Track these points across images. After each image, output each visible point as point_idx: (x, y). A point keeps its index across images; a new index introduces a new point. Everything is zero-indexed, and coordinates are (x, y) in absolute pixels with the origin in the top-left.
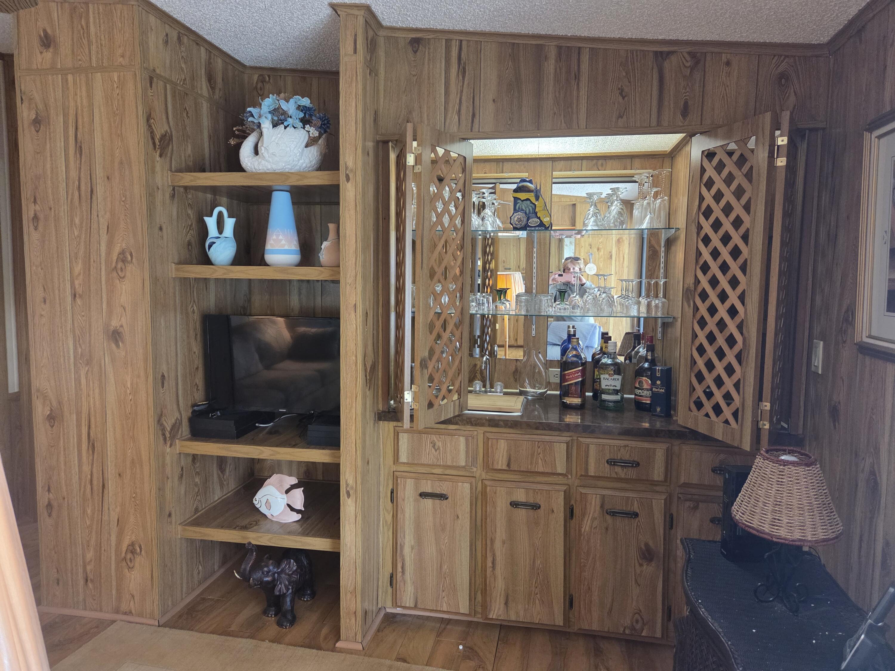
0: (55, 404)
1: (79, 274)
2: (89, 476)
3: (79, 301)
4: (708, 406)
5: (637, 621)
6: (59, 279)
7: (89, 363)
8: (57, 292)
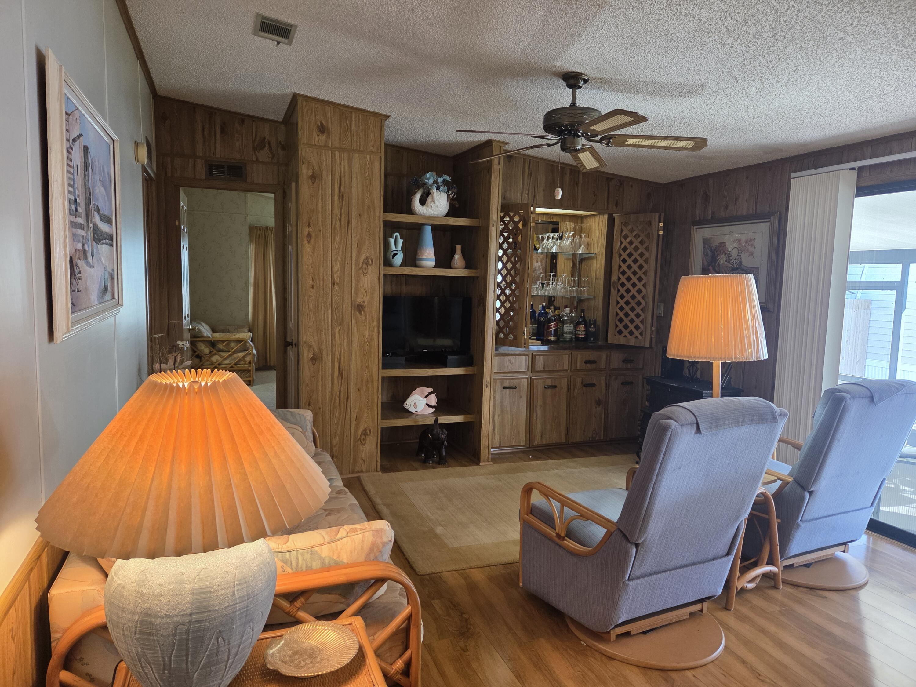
0: (316, 350)
1: (338, 271)
2: (338, 393)
3: (336, 287)
4: (626, 332)
5: (594, 434)
6: (323, 274)
7: (341, 324)
8: (322, 281)
